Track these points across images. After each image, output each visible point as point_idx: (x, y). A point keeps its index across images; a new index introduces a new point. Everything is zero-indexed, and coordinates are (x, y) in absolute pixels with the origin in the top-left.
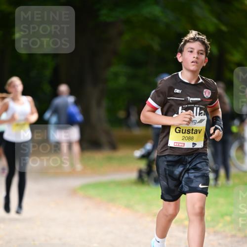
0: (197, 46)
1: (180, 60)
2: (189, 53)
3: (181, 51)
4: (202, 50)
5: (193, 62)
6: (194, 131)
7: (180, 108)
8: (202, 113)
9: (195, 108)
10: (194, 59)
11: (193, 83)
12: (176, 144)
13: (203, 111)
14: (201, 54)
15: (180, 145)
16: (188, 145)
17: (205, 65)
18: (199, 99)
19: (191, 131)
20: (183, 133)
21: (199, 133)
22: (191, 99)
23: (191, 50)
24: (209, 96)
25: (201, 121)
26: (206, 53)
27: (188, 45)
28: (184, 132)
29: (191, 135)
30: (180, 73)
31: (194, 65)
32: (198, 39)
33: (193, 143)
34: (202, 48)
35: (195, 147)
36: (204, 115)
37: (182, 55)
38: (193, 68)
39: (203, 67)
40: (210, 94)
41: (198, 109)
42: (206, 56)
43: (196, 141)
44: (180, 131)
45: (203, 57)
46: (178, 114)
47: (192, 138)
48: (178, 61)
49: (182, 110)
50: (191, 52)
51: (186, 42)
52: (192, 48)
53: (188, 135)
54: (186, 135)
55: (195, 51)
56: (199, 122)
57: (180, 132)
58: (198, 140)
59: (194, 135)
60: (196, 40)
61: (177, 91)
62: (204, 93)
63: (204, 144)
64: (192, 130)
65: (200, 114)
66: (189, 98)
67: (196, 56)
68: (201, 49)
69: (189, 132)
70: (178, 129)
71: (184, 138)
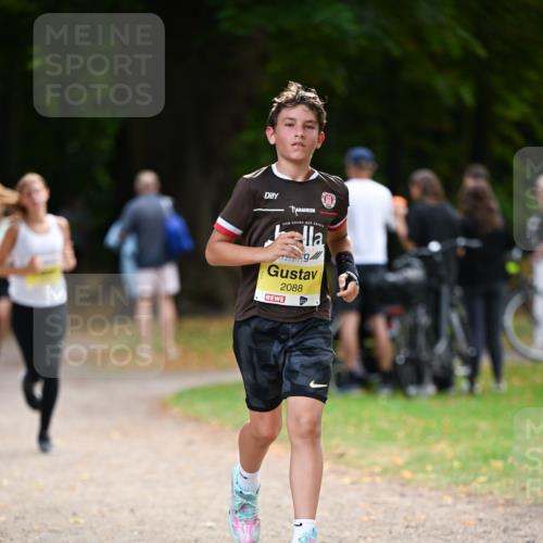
0: (300, 114)
1: (272, 140)
2: (287, 128)
3: (273, 124)
4: (310, 122)
5: (295, 144)
6: (303, 275)
7: (278, 227)
8: (318, 237)
9: (306, 228)
10: (298, 140)
11: (300, 180)
13: (320, 234)
14: (309, 127)
15: (277, 299)
16: (292, 300)
17: (319, 146)
18: (313, 211)
19: (298, 274)
20: (282, 276)
22: (297, 210)
23: (290, 122)
26: (321, 124)
27: (286, 113)
28: (284, 274)
29: (297, 282)
30: (274, 166)
31: (296, 150)
32: (302, 100)
33: (301, 298)
34: (311, 116)
35: (304, 305)
37: (274, 132)
38: (295, 155)
40: (335, 201)
41: (312, 229)
42: (320, 130)
43: (308, 293)
44: (277, 273)
45: (314, 134)
46: (273, 239)
47: (300, 288)
48: (268, 143)
49: (281, 231)
50: (290, 125)
51: (281, 106)
52: (291, 119)
53: (293, 282)
54: (288, 281)
55: (299, 123)
56: (313, 258)
57: (277, 275)
58: (310, 291)
59: (302, 282)
60: (299, 103)
61: (270, 195)
62: (323, 200)
64: (301, 272)
66: (293, 208)
67: (299, 134)
68: (309, 119)
69: (294, 275)
70: (273, 269)
71: (284, 287)
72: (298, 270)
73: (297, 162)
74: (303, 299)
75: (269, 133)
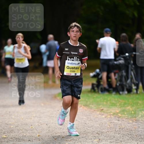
0: (75, 29)
5: (74, 37)
7: (68, 57)
9: (75, 57)
10: (75, 36)
11: (75, 45)
12: (67, 74)
14: (78, 32)
15: (69, 74)
16: (73, 74)
17: (80, 36)
18: (77, 53)
20: (70, 69)
21: (78, 69)
22: (73, 53)
24: (82, 52)
27: (71, 29)
29: (74, 70)
30: (69, 41)
31: (75, 38)
33: (75, 74)
35: (76, 75)
36: (79, 61)
37: (69, 33)
41: (76, 58)
42: (80, 32)
47: (74, 71)
48: (68, 36)
50: (73, 32)
52: (73, 30)
53: (73, 70)
54: (72, 70)
55: (75, 31)
56: (77, 64)
58: (77, 72)
59: (75, 70)
63: (81, 74)
65: (77, 60)
66: (72, 52)
67: (75, 34)
69: (73, 68)
70: (68, 67)
71: (71, 71)
72: (74, 67)
73: (75, 41)
74: (76, 74)
75: (68, 33)
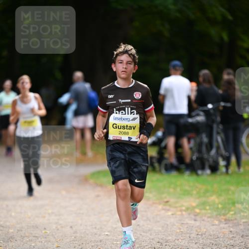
0: (125, 58)
1: (114, 70)
3: (115, 63)
6: (128, 128)
8: (134, 112)
10: (124, 70)
12: (114, 138)
14: (130, 64)
15: (118, 138)
16: (125, 138)
19: (126, 127)
21: (134, 129)
24: (140, 98)
25: (134, 119)
27: (119, 58)
28: (120, 127)
29: (126, 130)
31: (123, 74)
32: (126, 52)
34: (130, 59)
35: (131, 140)
36: (137, 114)
37: (115, 66)
38: (123, 76)
39: (133, 73)
40: (141, 96)
43: (132, 136)
44: (116, 127)
45: (132, 66)
47: (128, 133)
49: (116, 111)
50: (121, 63)
51: (117, 55)
53: (124, 131)
54: (122, 130)
55: (125, 62)
56: (132, 120)
57: (116, 128)
59: (128, 130)
60: (124, 53)
62: (135, 96)
64: (127, 126)
65: (131, 113)
66: (120, 100)
67: (124, 67)
69: (124, 127)
70: (114, 125)
71: (120, 133)
72: (126, 126)
73: (124, 79)
74: (130, 138)
75: (113, 66)
